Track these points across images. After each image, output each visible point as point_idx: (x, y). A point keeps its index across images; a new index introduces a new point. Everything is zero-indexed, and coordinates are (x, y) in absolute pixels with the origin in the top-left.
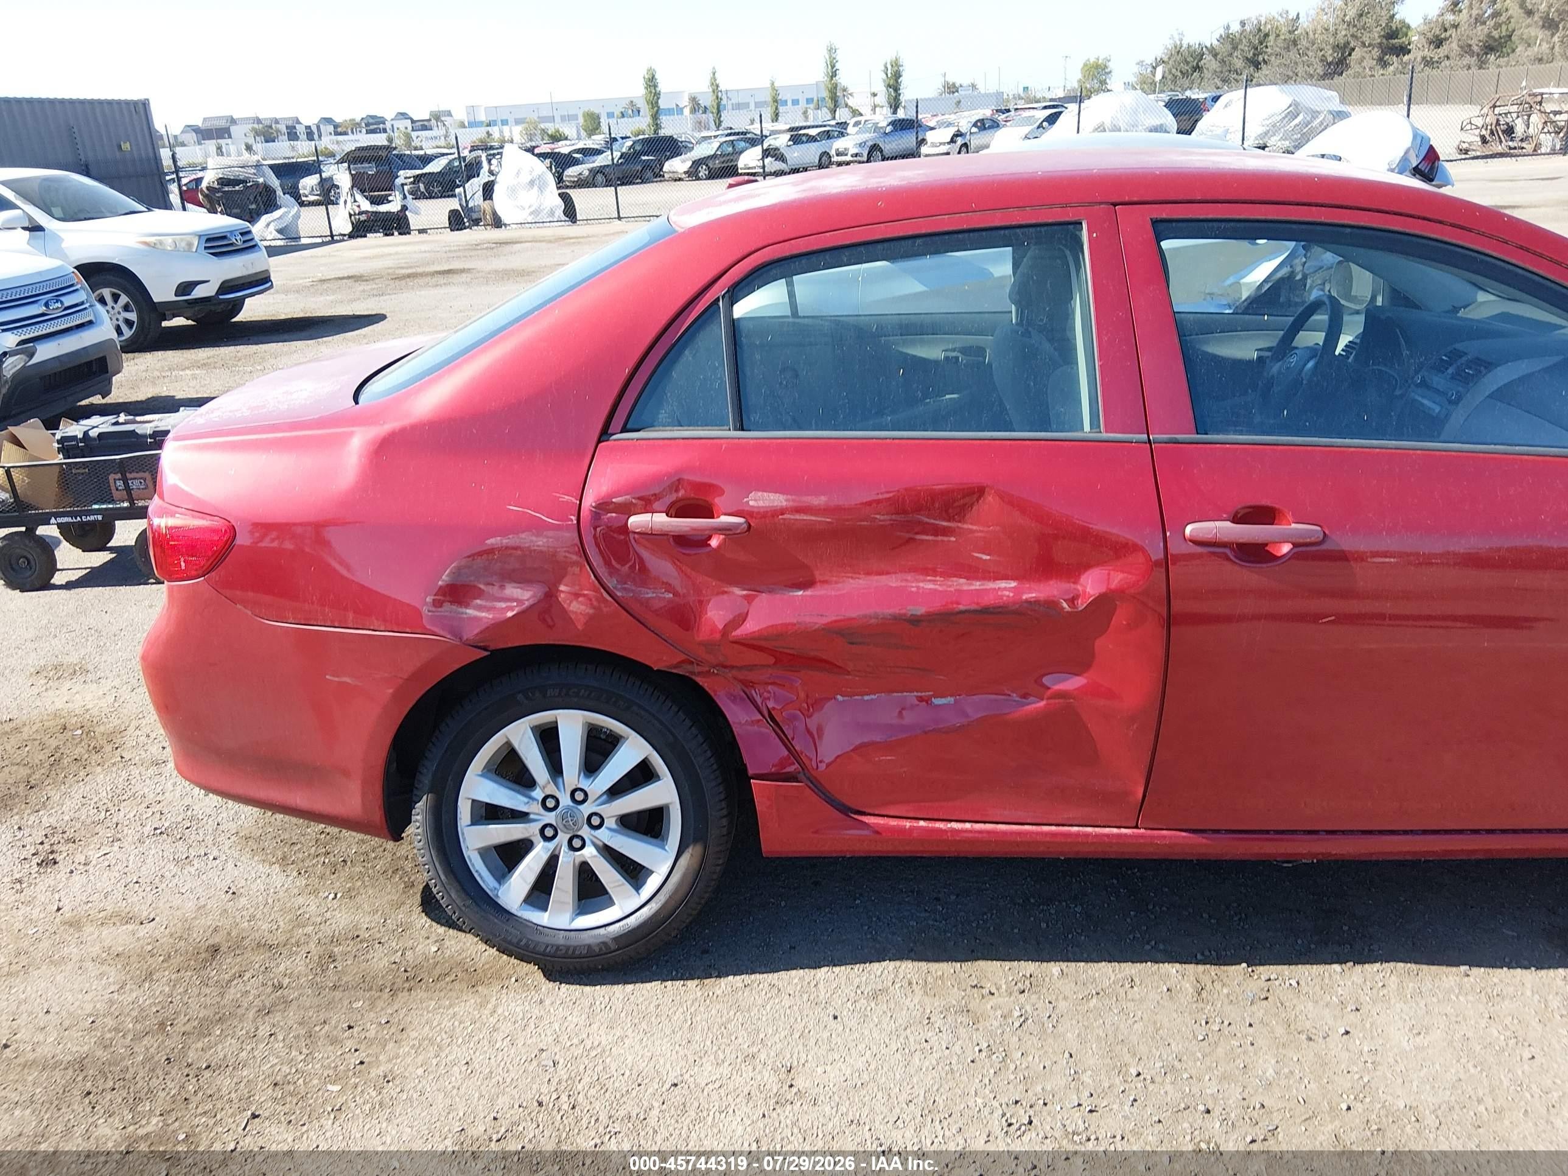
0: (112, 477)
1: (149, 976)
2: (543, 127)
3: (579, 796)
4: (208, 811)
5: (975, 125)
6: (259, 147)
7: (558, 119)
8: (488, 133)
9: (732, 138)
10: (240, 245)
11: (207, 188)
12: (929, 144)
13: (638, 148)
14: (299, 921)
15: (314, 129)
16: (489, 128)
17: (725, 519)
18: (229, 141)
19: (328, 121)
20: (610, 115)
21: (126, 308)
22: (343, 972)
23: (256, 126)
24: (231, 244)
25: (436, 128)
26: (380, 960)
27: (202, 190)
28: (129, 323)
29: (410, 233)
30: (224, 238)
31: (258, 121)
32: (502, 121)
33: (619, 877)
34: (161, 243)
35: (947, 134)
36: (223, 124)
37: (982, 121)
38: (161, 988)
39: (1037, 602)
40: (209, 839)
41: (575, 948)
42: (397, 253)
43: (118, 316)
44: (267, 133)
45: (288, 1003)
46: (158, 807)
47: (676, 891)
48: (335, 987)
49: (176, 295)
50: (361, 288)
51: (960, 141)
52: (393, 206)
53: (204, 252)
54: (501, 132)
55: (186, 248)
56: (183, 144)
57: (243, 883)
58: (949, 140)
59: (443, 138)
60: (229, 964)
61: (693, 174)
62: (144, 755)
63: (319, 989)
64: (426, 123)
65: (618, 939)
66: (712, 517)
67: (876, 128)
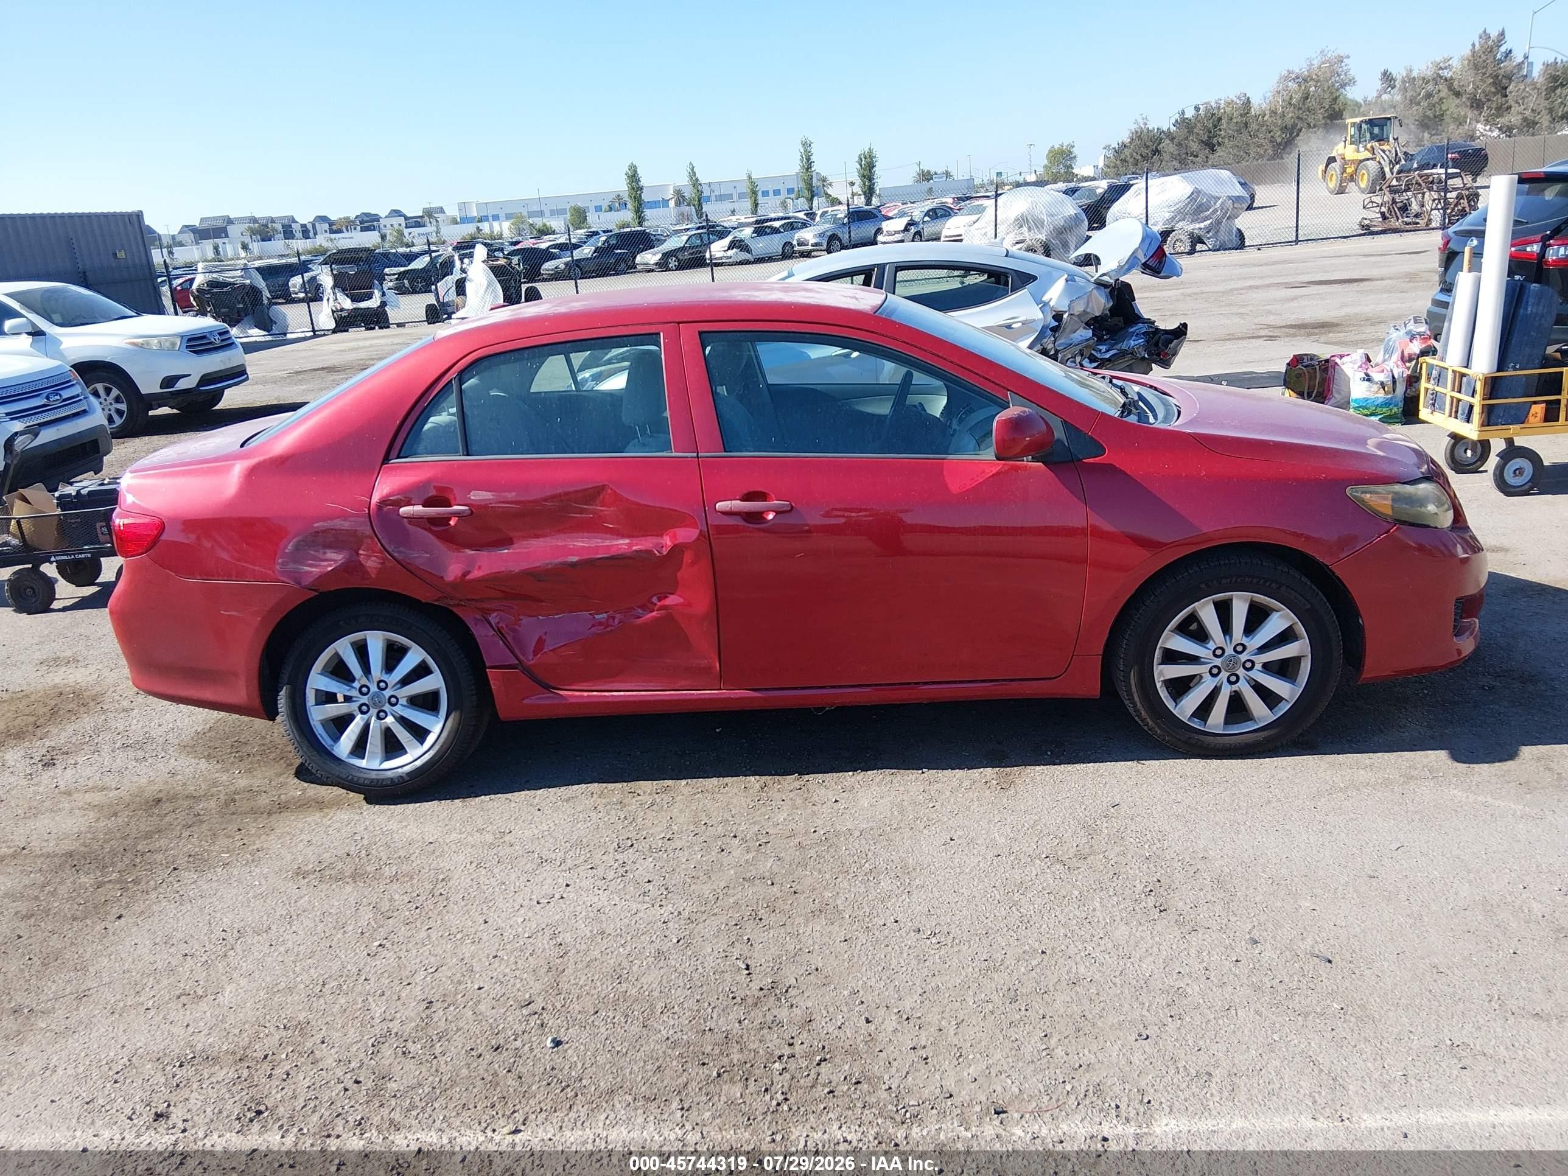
0: (98, 525)
1: (115, 814)
2: (531, 222)
3: (382, 685)
4: (160, 734)
5: (927, 214)
6: (255, 247)
7: (547, 213)
8: (478, 228)
9: (699, 231)
10: (218, 343)
11: (198, 290)
12: (885, 232)
13: (613, 242)
14: (215, 784)
15: (310, 227)
16: (479, 224)
17: (456, 507)
18: (226, 240)
19: (323, 219)
20: (598, 209)
21: (117, 400)
22: (239, 807)
23: (252, 225)
24: (211, 343)
25: (429, 225)
26: (264, 800)
27: (192, 292)
28: (120, 413)
29: (389, 327)
30: (204, 337)
31: (254, 220)
32: (493, 216)
33: (409, 735)
34: (148, 343)
35: (900, 224)
36: (219, 224)
37: (934, 210)
38: (122, 819)
39: (641, 551)
40: (159, 748)
41: (383, 780)
42: (371, 346)
43: (110, 407)
44: (263, 231)
45: (202, 822)
46: (126, 733)
47: (444, 743)
48: (233, 814)
49: (161, 388)
50: (332, 378)
51: (913, 230)
52: (374, 303)
53: (186, 351)
54: (491, 227)
55: (170, 347)
56: (181, 244)
57: (180, 768)
58: (902, 229)
59: (434, 234)
60: (167, 807)
61: (663, 265)
62: (117, 706)
63: (223, 816)
64: (419, 220)
65: (409, 774)
66: (451, 506)
67: (835, 219)
